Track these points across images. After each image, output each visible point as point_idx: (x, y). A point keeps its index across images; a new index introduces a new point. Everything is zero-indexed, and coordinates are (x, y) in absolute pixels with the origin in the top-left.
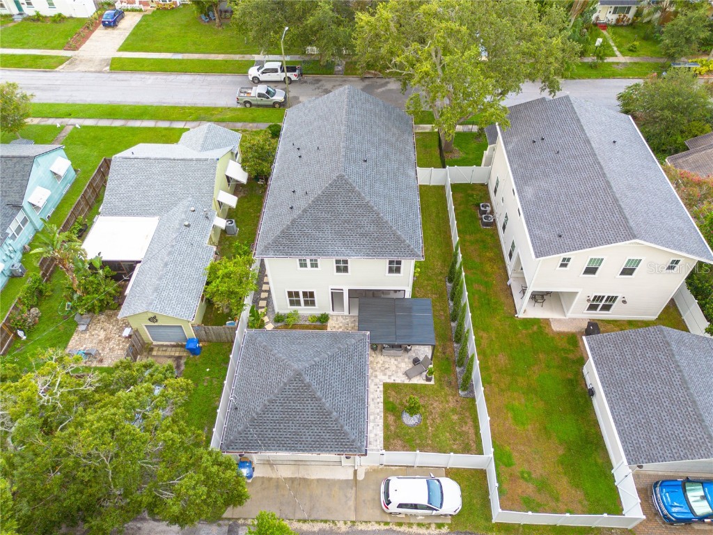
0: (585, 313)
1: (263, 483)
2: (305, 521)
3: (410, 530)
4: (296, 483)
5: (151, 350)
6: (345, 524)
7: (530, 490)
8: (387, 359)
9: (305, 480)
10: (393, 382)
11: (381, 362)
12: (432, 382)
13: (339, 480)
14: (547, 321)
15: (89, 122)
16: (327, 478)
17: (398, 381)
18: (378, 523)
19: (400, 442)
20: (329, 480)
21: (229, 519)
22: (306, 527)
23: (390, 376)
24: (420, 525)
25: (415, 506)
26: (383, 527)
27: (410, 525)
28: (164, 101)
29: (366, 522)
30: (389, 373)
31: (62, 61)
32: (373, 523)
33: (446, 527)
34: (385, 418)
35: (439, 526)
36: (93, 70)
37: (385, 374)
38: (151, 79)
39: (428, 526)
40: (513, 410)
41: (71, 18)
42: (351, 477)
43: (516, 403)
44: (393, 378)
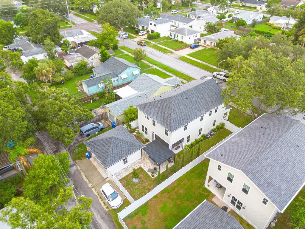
0: (229, 203)
1: (89, 162)
2: (86, 177)
3: (101, 201)
4: (94, 168)
5: (107, 120)
6: (92, 185)
7: (139, 227)
8: (150, 162)
9: (96, 169)
10: (143, 168)
11: (147, 162)
12: (153, 178)
13: (102, 176)
14: (214, 196)
15: (158, 68)
16: (101, 173)
17: (145, 170)
18: (97, 192)
19: (125, 182)
20: (100, 174)
21: (76, 162)
22: (85, 178)
23: (145, 167)
24: (104, 203)
25: (105, 194)
26: (97, 194)
27: (102, 200)
28: (182, 71)
29: (95, 190)
30: (145, 166)
31: (170, 52)
32: (96, 192)
33: (108, 210)
34: (130, 174)
35: (107, 208)
36: (175, 57)
37: (144, 165)
38: (186, 64)
39: (105, 205)
40: (165, 205)
41: (185, 43)
42: (105, 178)
43: (168, 204)
44: (144, 168)
